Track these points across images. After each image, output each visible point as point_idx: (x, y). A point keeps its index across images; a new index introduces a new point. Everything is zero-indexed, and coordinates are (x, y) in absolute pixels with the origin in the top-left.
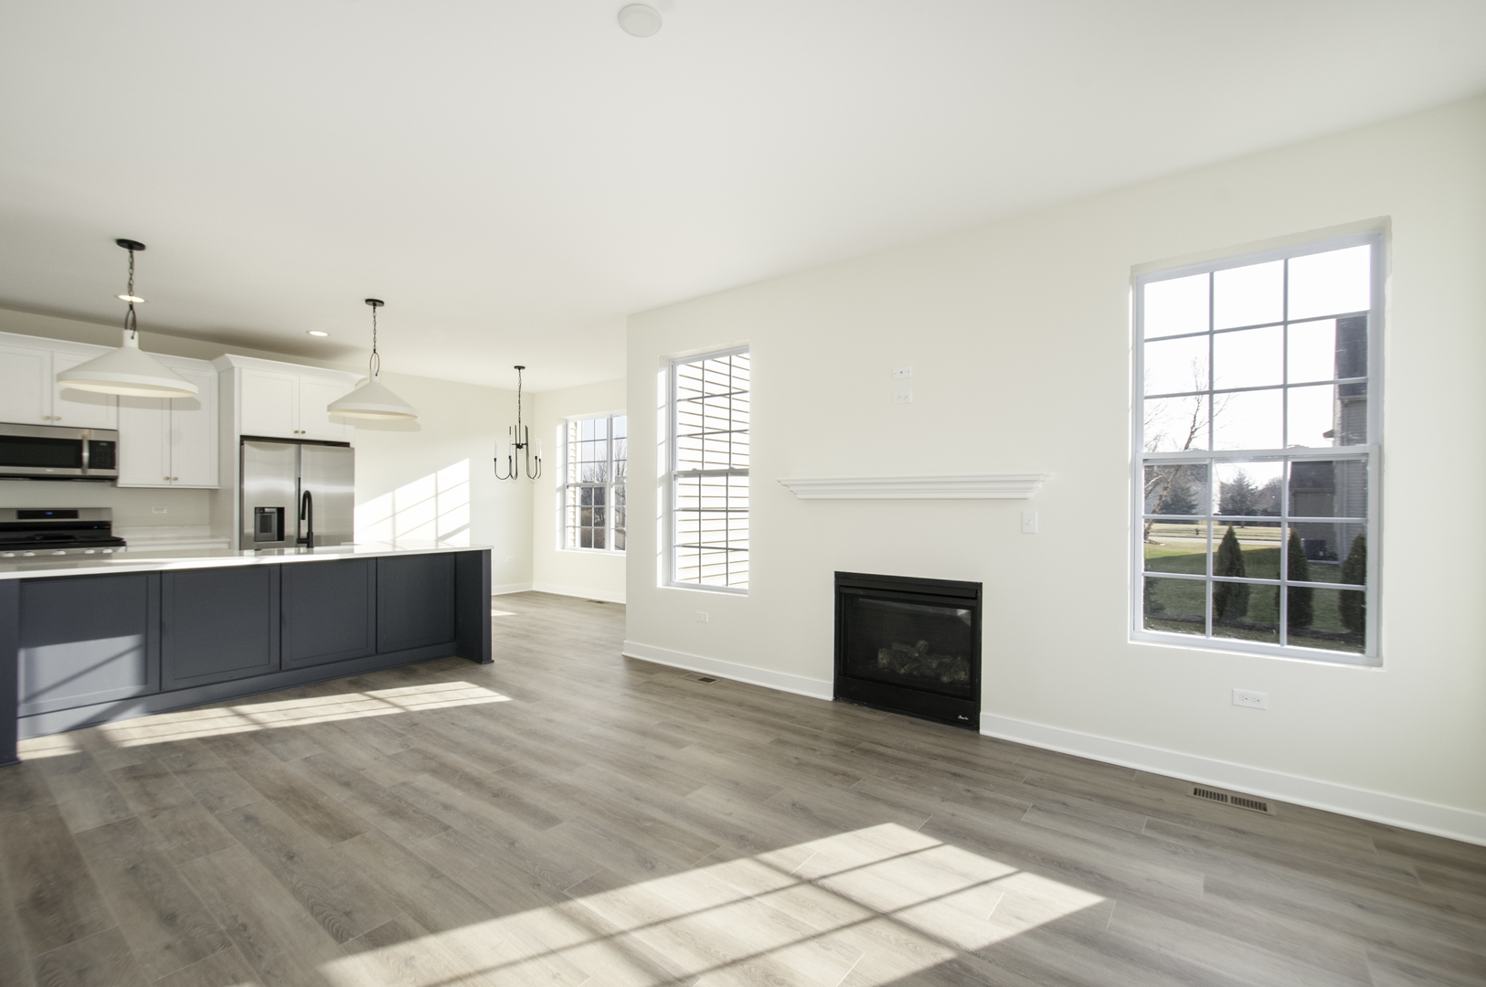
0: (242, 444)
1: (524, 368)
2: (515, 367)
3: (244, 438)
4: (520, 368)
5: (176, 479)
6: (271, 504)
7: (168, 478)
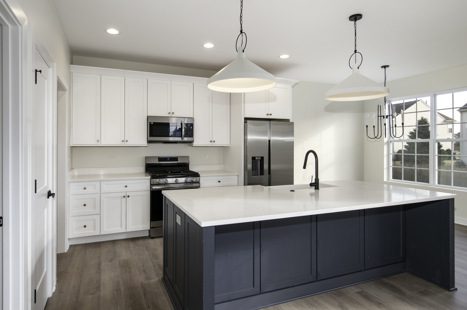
0: (245, 122)
1: (388, 66)
2: (382, 67)
3: (246, 119)
4: (385, 67)
5: (214, 141)
6: (258, 155)
7: (211, 141)
